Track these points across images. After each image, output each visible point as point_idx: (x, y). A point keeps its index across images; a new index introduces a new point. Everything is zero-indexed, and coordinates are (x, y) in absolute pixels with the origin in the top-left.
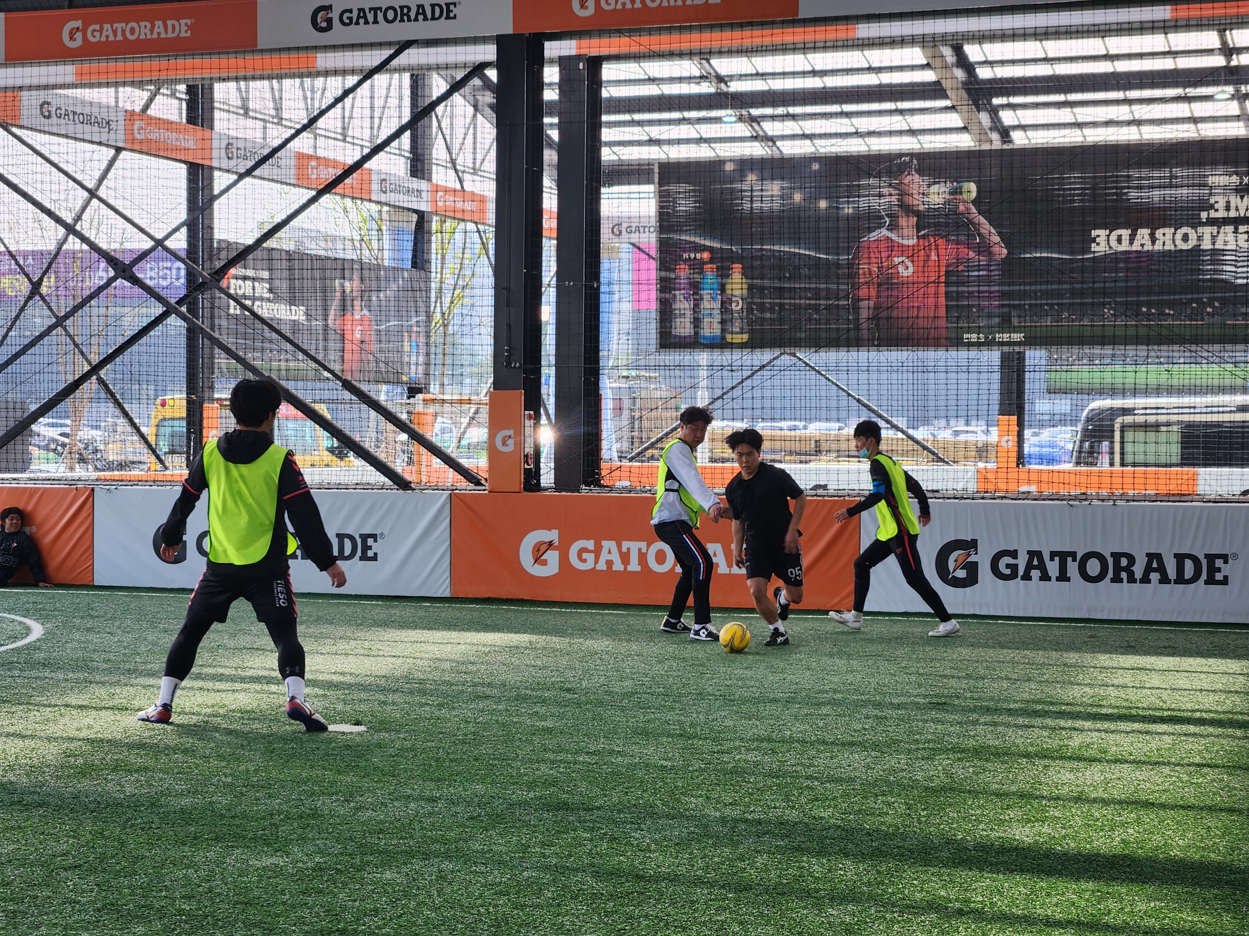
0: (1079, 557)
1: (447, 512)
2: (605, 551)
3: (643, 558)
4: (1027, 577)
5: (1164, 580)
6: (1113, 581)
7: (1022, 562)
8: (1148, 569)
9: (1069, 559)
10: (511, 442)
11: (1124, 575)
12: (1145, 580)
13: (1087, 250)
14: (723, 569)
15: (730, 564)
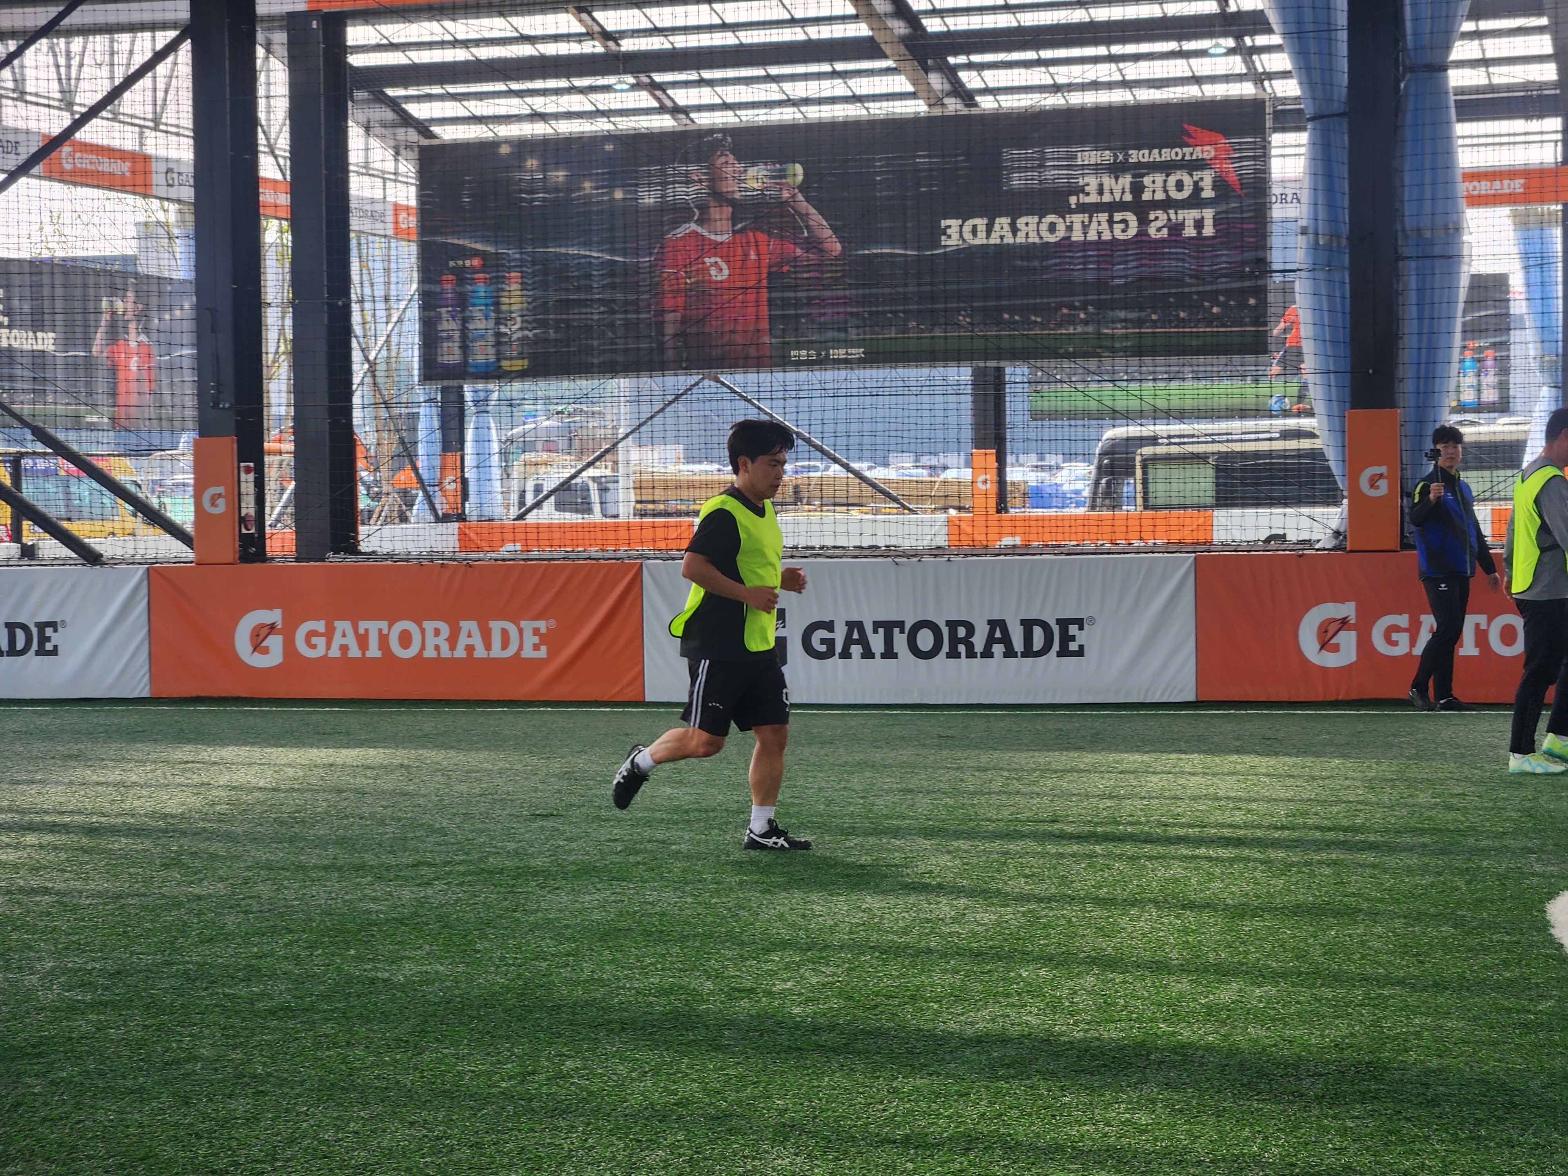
0: (907, 627)
1: (144, 592)
2: (338, 634)
3: (384, 640)
4: (846, 654)
5: (1010, 653)
6: (949, 656)
7: (839, 636)
8: (991, 640)
9: (896, 631)
10: (221, 502)
11: (962, 648)
12: (987, 653)
13: (937, 244)
14: (480, 652)
15: (488, 647)
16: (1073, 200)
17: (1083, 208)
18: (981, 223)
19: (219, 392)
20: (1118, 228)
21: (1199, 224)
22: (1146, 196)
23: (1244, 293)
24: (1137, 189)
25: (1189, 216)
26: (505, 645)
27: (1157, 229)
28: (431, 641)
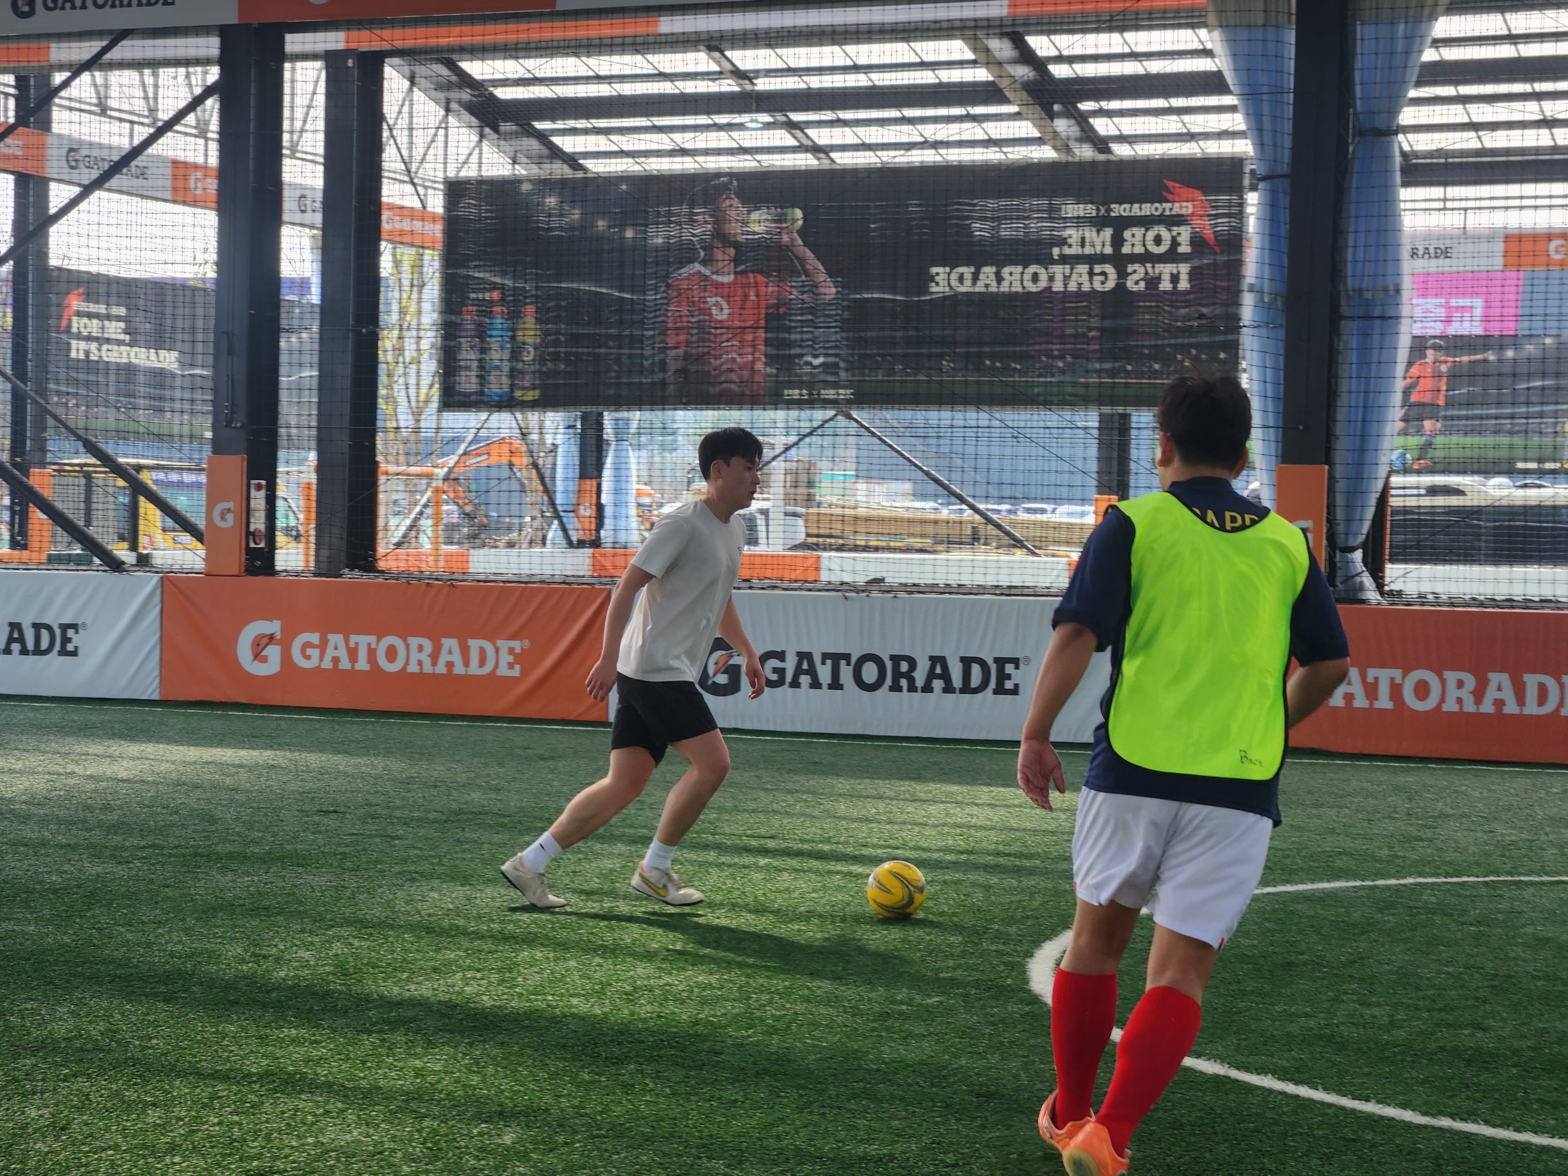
0: (853, 660)
1: (157, 598)
2: (331, 646)
3: (372, 653)
4: (795, 684)
5: (949, 689)
6: (892, 689)
7: (790, 665)
8: (931, 676)
9: (843, 663)
10: (230, 517)
11: (904, 682)
12: (927, 688)
13: (925, 290)
14: (459, 669)
15: (466, 664)
16: (1056, 251)
17: (1064, 259)
18: (967, 271)
19: (233, 412)
20: (1098, 279)
21: (1175, 279)
22: (1126, 250)
23: (1213, 348)
24: (1118, 241)
25: (1166, 270)
26: (482, 662)
27: (1135, 282)
28: (415, 656)
